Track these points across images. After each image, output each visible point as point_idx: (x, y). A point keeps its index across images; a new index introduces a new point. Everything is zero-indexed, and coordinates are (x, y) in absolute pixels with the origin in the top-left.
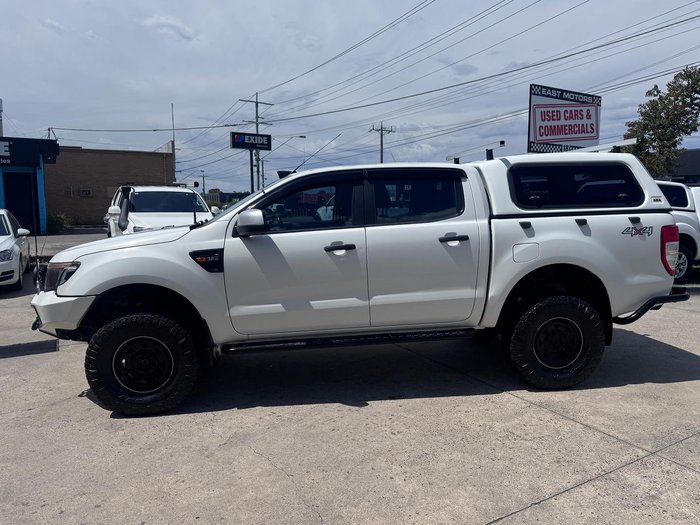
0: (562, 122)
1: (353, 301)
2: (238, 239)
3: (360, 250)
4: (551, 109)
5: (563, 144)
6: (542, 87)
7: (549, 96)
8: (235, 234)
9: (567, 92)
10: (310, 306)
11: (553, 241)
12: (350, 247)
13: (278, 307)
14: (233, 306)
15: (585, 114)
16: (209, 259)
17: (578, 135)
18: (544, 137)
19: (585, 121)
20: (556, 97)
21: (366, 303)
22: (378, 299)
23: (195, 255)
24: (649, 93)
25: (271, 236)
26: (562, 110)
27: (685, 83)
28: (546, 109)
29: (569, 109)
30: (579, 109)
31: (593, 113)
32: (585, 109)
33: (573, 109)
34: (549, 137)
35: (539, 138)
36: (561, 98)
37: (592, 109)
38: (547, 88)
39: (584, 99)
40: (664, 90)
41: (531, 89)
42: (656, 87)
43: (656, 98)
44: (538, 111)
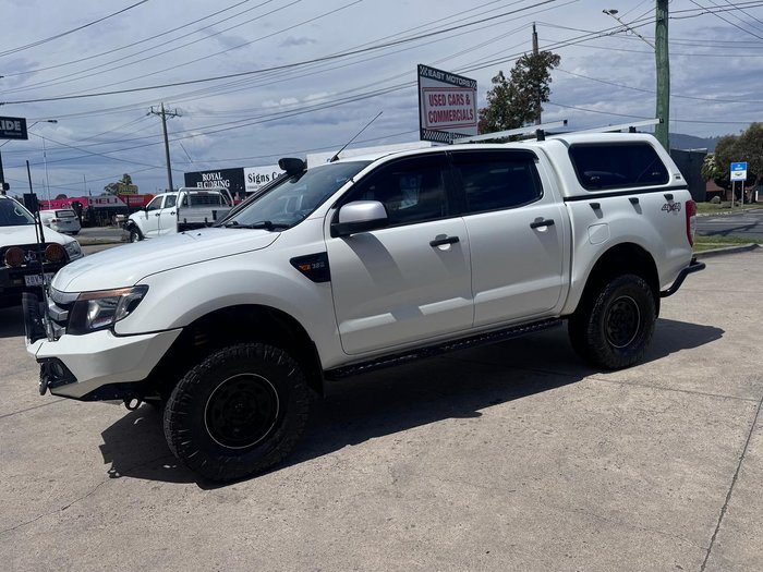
0: (447, 108)
1: (458, 301)
2: (338, 239)
3: (463, 243)
4: (438, 93)
5: (449, 131)
6: (429, 68)
7: (434, 78)
8: (334, 234)
9: (450, 74)
10: (419, 310)
11: (618, 220)
12: (454, 240)
13: (387, 317)
14: (341, 321)
15: (465, 99)
16: (315, 266)
17: (461, 122)
18: (434, 124)
19: (465, 107)
20: (440, 80)
21: (470, 302)
22: (482, 296)
23: (296, 262)
24: (495, 80)
25: (373, 233)
26: (446, 94)
27: (527, 70)
28: (434, 93)
29: (451, 93)
30: (459, 93)
31: (471, 98)
32: (465, 93)
33: (455, 93)
34: (438, 124)
35: (430, 125)
36: (444, 81)
37: (470, 93)
38: (433, 69)
39: (464, 82)
40: (508, 76)
41: (419, 70)
42: (501, 73)
43: (501, 85)
44: (427, 94)
